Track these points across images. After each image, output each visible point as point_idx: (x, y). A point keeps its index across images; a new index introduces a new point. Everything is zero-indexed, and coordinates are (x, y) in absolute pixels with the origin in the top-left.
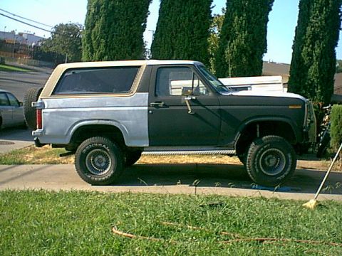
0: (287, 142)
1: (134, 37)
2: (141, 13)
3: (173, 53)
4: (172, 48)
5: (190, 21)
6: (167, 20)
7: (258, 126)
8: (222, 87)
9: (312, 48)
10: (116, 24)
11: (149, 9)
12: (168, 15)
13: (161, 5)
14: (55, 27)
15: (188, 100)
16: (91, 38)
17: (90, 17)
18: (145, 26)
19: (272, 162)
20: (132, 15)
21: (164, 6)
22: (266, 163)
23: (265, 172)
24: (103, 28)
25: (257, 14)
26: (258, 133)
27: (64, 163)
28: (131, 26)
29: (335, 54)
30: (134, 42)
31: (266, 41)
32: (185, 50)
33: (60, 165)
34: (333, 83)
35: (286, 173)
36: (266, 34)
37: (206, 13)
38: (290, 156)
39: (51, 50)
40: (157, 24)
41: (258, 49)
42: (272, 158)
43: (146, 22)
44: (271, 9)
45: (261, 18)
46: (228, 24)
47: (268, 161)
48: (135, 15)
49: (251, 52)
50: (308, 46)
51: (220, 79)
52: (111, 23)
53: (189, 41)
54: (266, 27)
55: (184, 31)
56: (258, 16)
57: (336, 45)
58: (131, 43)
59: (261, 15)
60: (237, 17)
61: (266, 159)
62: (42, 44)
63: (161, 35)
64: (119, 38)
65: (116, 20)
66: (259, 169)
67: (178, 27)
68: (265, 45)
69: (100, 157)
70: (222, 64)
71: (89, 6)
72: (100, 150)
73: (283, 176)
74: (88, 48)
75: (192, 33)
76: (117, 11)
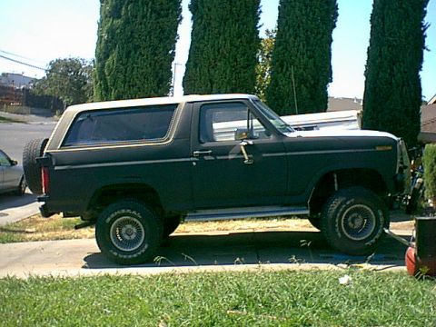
0: (375, 195)
1: (161, 68)
2: (168, 38)
3: (212, 87)
4: (210, 80)
5: (232, 45)
6: (202, 46)
7: (335, 176)
8: (286, 127)
9: (390, 74)
10: (136, 53)
11: (178, 32)
12: (203, 38)
13: (194, 27)
14: (50, 64)
15: (244, 146)
16: (104, 73)
17: (103, 45)
18: (174, 54)
19: (358, 223)
20: (156, 41)
21: (197, 28)
22: (350, 224)
23: (349, 236)
24: (120, 59)
25: (318, 33)
26: (336, 185)
27: (77, 238)
28: (156, 55)
29: (420, 80)
30: (160, 75)
31: (331, 66)
32: (228, 83)
33: (73, 240)
34: (419, 117)
35: (377, 236)
36: (330, 58)
37: (252, 35)
38: (381, 214)
39: (47, 92)
40: (190, 51)
41: (321, 78)
42: (357, 217)
43: (174, 49)
44: (335, 26)
45: (322, 37)
46: (281, 47)
47: (353, 222)
48: (161, 40)
49: (312, 82)
50: (385, 71)
51: (281, 118)
52: (130, 52)
53: (232, 72)
54: (330, 50)
55: (225, 58)
56: (320, 36)
57: (420, 68)
58: (157, 76)
59: (324, 34)
60: (292, 38)
61: (350, 219)
62: (34, 86)
63: (196, 65)
64: (141, 71)
65: (137, 48)
66: (342, 233)
67: (217, 53)
68: (330, 73)
69: (129, 226)
70: (276, 99)
71: (100, 32)
72: (128, 217)
73: (373, 241)
74: (100, 85)
75: (236, 60)
76: (137, 36)
